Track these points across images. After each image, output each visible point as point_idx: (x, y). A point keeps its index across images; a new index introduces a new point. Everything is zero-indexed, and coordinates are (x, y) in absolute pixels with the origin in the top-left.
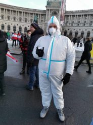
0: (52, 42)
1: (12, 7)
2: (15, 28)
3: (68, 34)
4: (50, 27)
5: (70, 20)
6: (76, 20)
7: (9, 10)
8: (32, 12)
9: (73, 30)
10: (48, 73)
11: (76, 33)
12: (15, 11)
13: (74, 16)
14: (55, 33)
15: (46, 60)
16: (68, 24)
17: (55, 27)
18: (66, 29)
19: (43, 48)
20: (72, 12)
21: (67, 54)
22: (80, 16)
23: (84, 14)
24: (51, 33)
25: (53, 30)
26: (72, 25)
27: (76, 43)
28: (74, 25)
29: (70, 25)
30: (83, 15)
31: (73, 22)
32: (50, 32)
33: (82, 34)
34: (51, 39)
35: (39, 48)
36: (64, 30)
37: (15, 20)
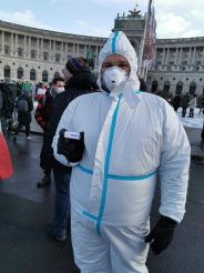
0: (111, 113)
1: (41, 32)
2: (45, 75)
3: (161, 88)
4: (108, 65)
5: (165, 58)
6: (178, 58)
7: (34, 39)
8: (82, 43)
9: (171, 80)
10: (99, 218)
11: (179, 87)
12: (46, 41)
13: (173, 50)
14: (123, 84)
15: (91, 172)
16: (160, 68)
17: (124, 65)
18: (157, 77)
19: (82, 134)
20: (169, 41)
21: (162, 153)
22: (186, 49)
23: (195, 45)
24: (109, 86)
25: (118, 74)
26: (169, 70)
27: (180, 109)
28: (173, 68)
29: (165, 69)
30: (193, 48)
31: (172, 63)
32: (106, 81)
33: (193, 88)
34: (110, 104)
35: (67, 135)
36: (152, 80)
37: (46, 58)
